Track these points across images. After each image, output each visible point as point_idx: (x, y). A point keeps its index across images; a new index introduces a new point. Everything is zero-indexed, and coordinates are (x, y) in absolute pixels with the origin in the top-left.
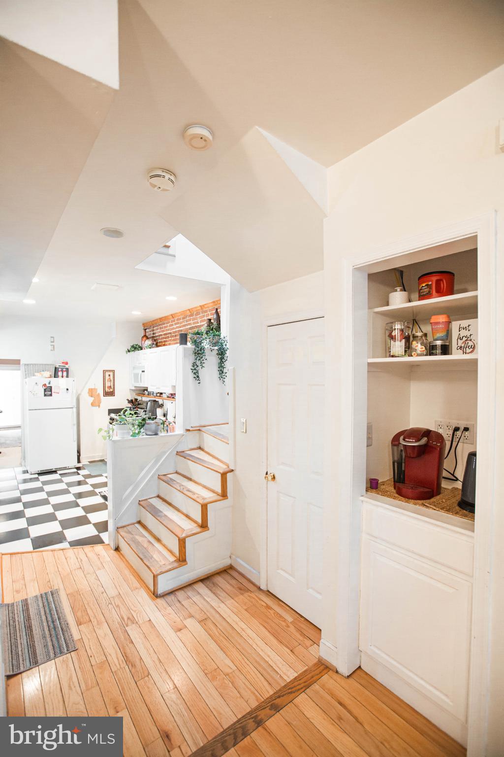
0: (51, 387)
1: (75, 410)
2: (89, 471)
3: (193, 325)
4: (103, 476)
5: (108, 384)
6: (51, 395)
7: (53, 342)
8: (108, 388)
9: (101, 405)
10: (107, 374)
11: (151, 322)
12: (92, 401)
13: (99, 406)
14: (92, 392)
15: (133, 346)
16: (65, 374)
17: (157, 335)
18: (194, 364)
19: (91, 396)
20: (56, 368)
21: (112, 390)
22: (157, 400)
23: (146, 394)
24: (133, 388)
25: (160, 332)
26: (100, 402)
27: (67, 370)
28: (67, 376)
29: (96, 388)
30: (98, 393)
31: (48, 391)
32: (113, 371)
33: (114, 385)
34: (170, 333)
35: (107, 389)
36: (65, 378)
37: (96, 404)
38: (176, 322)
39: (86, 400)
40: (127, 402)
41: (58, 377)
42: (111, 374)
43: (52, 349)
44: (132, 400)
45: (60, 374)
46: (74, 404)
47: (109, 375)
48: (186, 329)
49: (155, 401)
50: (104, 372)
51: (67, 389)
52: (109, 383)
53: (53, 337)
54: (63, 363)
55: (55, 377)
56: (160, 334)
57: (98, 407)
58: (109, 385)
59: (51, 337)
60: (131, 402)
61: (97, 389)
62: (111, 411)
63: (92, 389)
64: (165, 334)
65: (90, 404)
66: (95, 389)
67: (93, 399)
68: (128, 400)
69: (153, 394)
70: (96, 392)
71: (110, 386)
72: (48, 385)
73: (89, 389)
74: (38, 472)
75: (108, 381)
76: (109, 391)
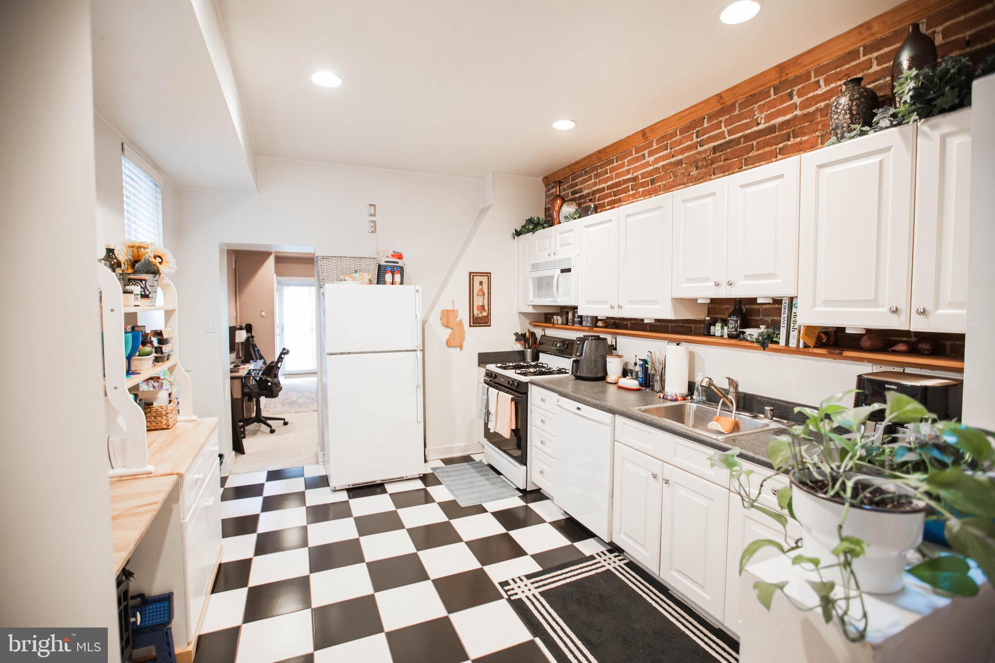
1: (417, 354)
2: (452, 491)
3: (728, 138)
4: (485, 511)
5: (478, 301)
7: (374, 215)
8: (478, 309)
9: (464, 344)
10: (477, 280)
11: (569, 166)
12: (448, 336)
13: (461, 347)
14: (448, 318)
15: (530, 221)
16: (398, 277)
17: (585, 192)
19: (447, 327)
20: (380, 266)
21: (485, 314)
22: (602, 336)
23: (560, 322)
24: (531, 310)
25: (595, 184)
26: (462, 339)
27: (401, 270)
28: (402, 283)
29: (455, 309)
30: (458, 319)
32: (488, 275)
33: (489, 304)
34: (635, 179)
35: (476, 312)
36: (397, 285)
37: (455, 342)
38: (655, 146)
39: (438, 334)
40: (514, 337)
41: (384, 283)
42: (485, 279)
43: (372, 229)
44: (524, 335)
45: (388, 277)
46: (417, 342)
47: (481, 283)
48: (700, 153)
49: (598, 338)
50: (472, 275)
52: (481, 298)
53: (374, 205)
54: (393, 256)
55: (378, 283)
56: (595, 188)
57: (458, 349)
58: (481, 304)
59: (371, 205)
60: (521, 338)
61: (457, 311)
62: (484, 359)
63: (448, 311)
64: (609, 187)
65: (445, 343)
66: (453, 311)
67: (449, 331)
68: (516, 334)
69: (581, 323)
70: (456, 318)
71: (483, 306)
73: (443, 311)
74: (348, 487)
75: (478, 295)
76: (480, 315)
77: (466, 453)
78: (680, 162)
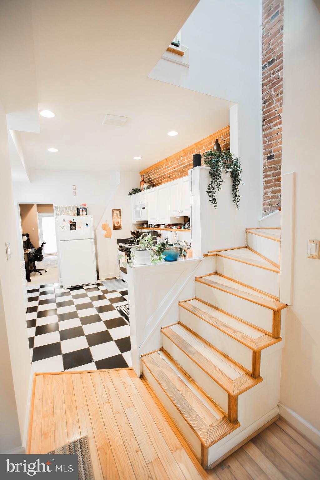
0: (75, 223)
1: (93, 240)
2: (106, 287)
3: (187, 164)
4: (117, 291)
5: (116, 220)
6: (75, 229)
7: (75, 189)
9: (112, 236)
10: (115, 212)
11: (147, 169)
12: (105, 234)
13: (110, 237)
14: (105, 227)
15: (134, 190)
16: (85, 213)
17: (152, 179)
18: (210, 187)
19: (105, 230)
20: (78, 209)
21: (119, 225)
22: (156, 231)
23: (146, 227)
24: (135, 223)
25: (155, 176)
26: (111, 234)
27: (86, 210)
28: (86, 215)
30: (109, 227)
31: (73, 226)
32: (119, 210)
33: (120, 221)
34: (165, 175)
35: (115, 224)
36: (85, 215)
37: (108, 236)
38: (170, 164)
39: (101, 233)
40: (131, 233)
41: (80, 215)
43: (75, 195)
44: (134, 232)
45: (81, 213)
46: (93, 236)
47: (117, 213)
48: (181, 168)
49: (154, 231)
50: (113, 210)
51: (87, 224)
52: (117, 219)
53: (75, 186)
54: (83, 205)
55: (77, 215)
56: (155, 178)
57: (109, 238)
58: (117, 221)
59: (74, 186)
60: (133, 233)
61: (108, 224)
62: (119, 241)
63: (105, 224)
64: (159, 178)
65: (104, 236)
66: (107, 224)
67: (106, 232)
68: (131, 232)
69: (151, 226)
70: (108, 227)
71: (118, 222)
72: (73, 221)
73: (103, 224)
74: (69, 288)
75: (116, 218)
76: (117, 225)
77: (115, 277)
78: (176, 171)
